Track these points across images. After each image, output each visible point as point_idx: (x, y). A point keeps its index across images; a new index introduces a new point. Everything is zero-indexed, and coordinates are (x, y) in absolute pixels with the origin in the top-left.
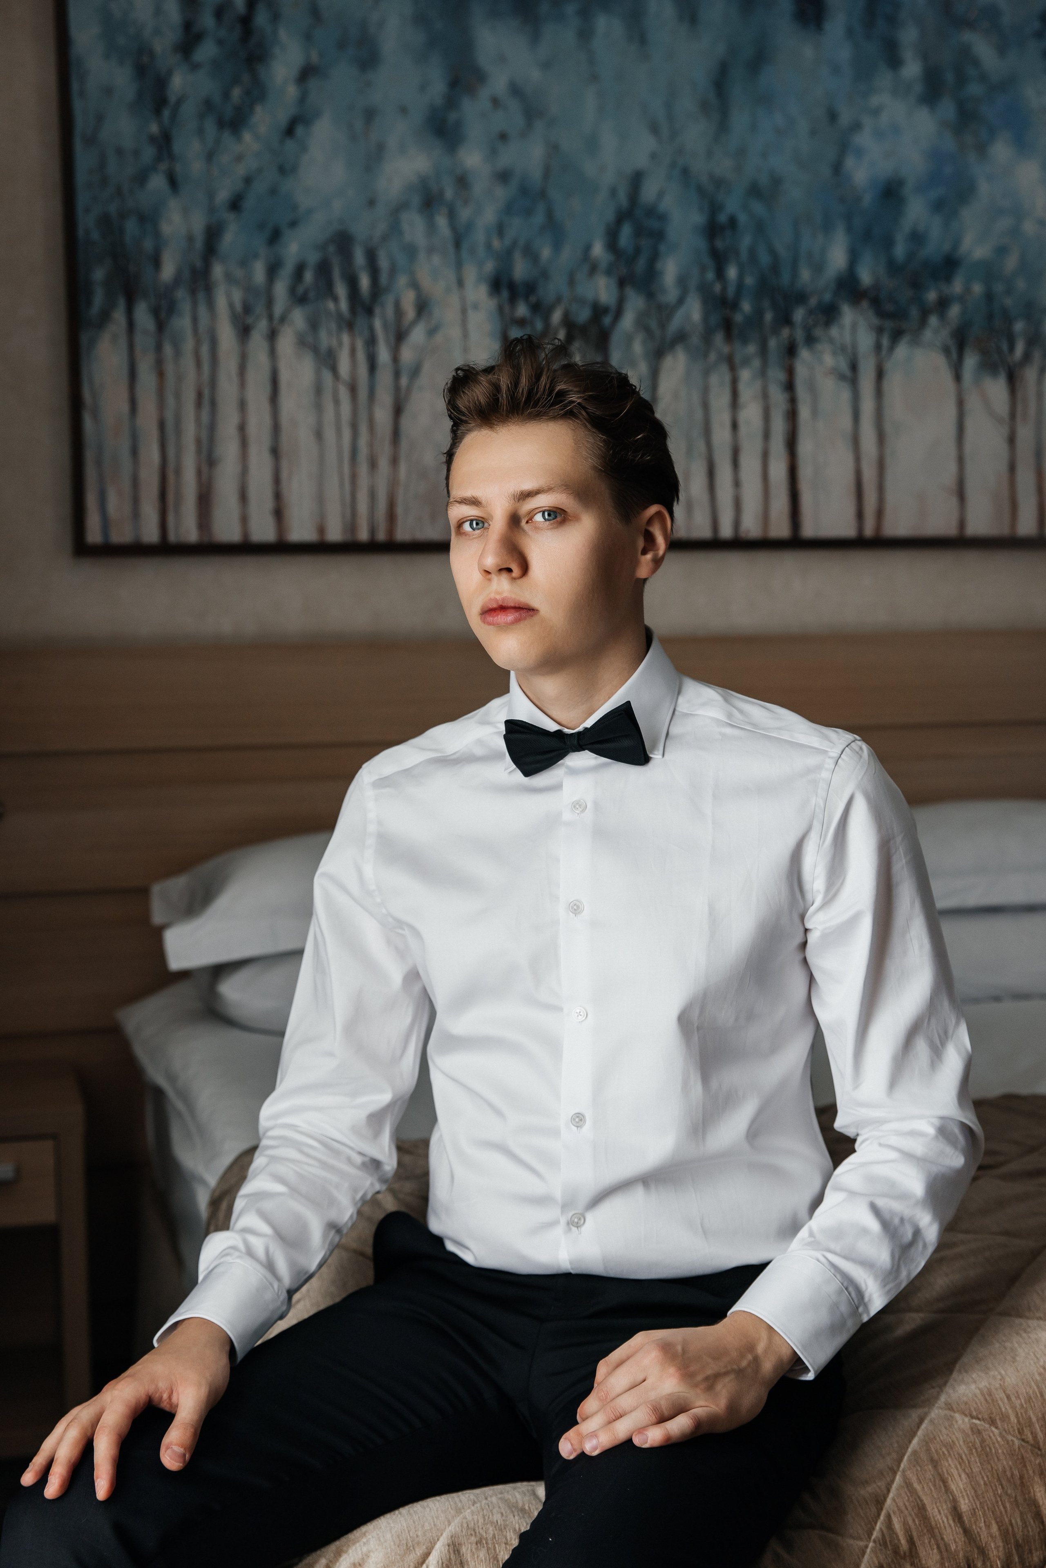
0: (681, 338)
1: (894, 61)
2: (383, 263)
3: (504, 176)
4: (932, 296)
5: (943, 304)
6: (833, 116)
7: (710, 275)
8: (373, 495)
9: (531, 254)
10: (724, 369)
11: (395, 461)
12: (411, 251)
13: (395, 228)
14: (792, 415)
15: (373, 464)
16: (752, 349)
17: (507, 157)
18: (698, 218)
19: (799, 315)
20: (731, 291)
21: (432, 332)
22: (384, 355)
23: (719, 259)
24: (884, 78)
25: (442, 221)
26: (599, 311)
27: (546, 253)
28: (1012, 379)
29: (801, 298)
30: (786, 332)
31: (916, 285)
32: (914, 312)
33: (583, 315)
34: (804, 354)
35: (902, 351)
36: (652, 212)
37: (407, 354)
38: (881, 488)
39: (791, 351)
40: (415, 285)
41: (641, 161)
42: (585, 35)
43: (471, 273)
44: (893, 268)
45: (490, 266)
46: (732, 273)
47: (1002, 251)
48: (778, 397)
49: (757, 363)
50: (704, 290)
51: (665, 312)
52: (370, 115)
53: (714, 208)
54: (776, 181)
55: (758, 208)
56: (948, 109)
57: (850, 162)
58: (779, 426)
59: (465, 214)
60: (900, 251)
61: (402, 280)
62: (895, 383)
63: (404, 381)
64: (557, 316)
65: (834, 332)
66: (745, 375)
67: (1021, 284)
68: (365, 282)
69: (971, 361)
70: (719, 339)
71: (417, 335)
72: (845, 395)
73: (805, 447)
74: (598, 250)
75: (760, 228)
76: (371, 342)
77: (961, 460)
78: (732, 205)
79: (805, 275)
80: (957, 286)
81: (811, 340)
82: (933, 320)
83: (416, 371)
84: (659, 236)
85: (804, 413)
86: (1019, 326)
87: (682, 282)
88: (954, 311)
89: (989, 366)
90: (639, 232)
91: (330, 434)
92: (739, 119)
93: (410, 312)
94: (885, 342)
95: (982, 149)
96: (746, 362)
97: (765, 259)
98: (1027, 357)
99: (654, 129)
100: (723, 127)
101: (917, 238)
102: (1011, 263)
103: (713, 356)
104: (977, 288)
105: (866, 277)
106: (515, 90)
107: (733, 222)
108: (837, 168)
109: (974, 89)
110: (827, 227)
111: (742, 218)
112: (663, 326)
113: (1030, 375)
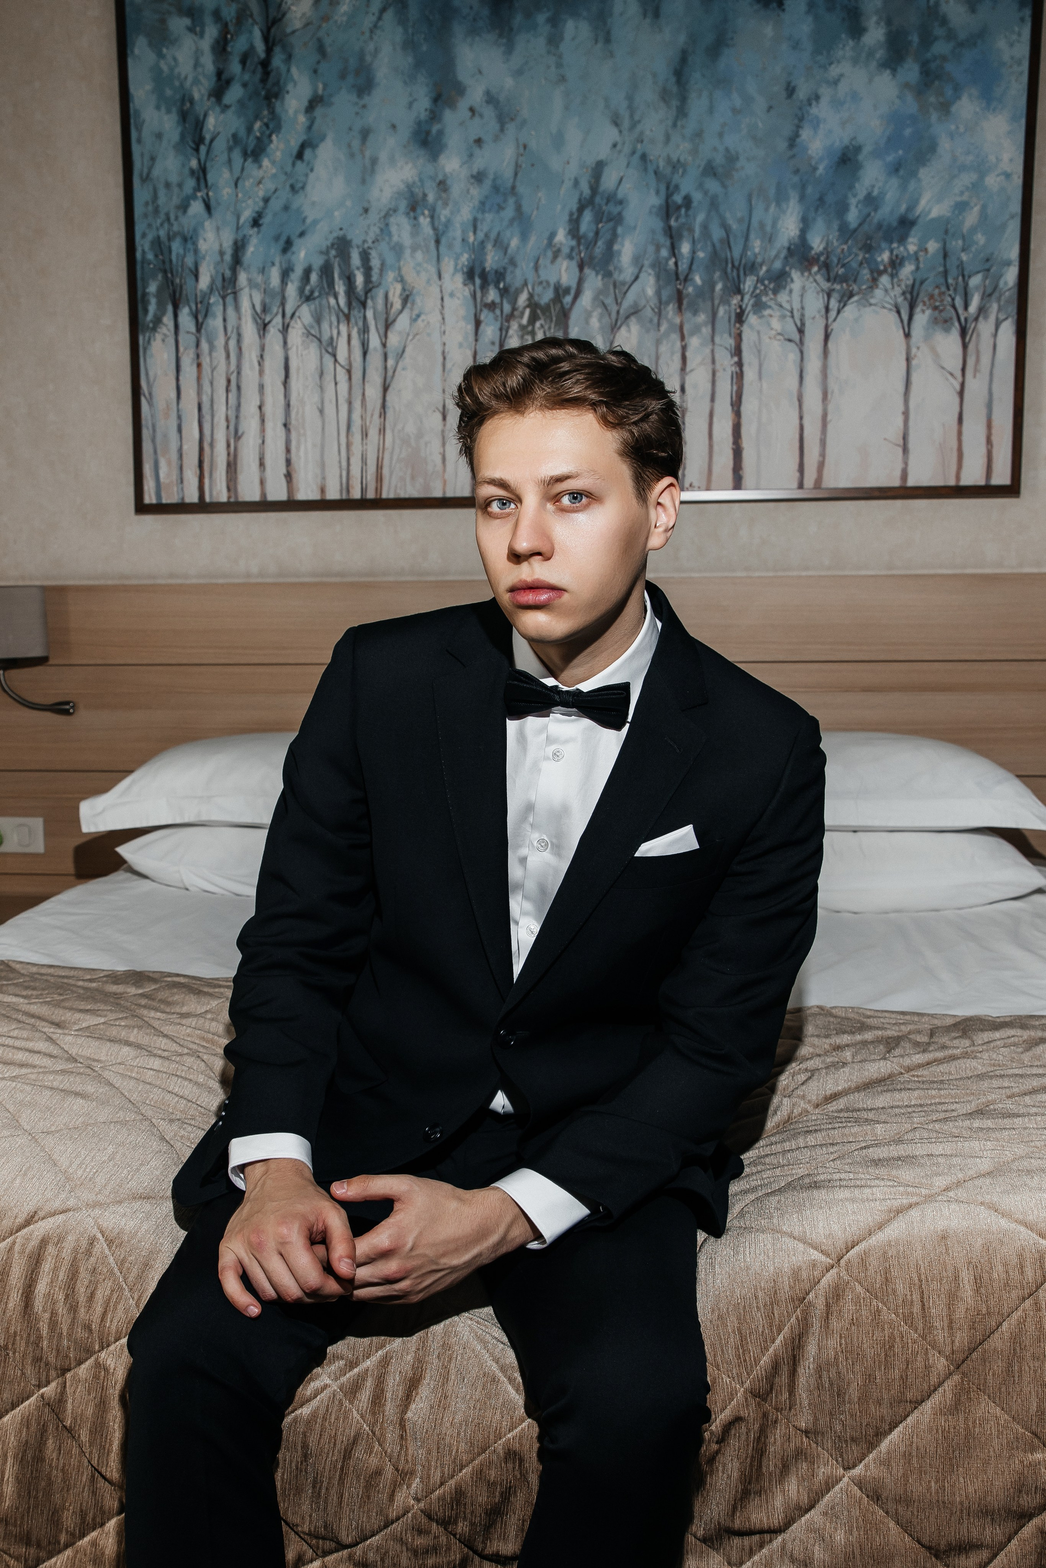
0: (635, 311)
1: (857, 30)
2: (375, 263)
3: (478, 178)
4: (885, 257)
5: (896, 264)
6: (790, 91)
7: (664, 253)
8: (364, 461)
9: (500, 244)
10: (675, 337)
11: (382, 431)
12: (398, 250)
13: (385, 230)
14: (739, 377)
15: (365, 434)
16: (702, 317)
17: (483, 160)
18: (655, 200)
19: (749, 283)
20: (683, 266)
21: (414, 320)
22: (374, 341)
23: (673, 237)
24: (846, 49)
25: (424, 221)
26: (560, 292)
27: (514, 243)
28: (966, 334)
29: (752, 268)
30: (735, 300)
31: (868, 248)
32: (865, 273)
33: (547, 297)
34: (752, 319)
35: (850, 310)
36: (611, 198)
37: (393, 339)
38: (823, 443)
39: (740, 318)
40: (401, 280)
41: (603, 152)
42: (554, 41)
43: (448, 266)
44: (847, 234)
45: (465, 258)
46: (685, 248)
47: (961, 207)
48: (726, 362)
49: (706, 331)
50: (658, 266)
51: (620, 289)
52: (365, 134)
53: (671, 189)
54: (732, 158)
55: (713, 186)
56: (911, 71)
57: (805, 134)
58: (725, 388)
59: (444, 214)
60: (853, 216)
61: (391, 276)
62: (840, 345)
63: (391, 363)
64: (523, 299)
65: (783, 297)
66: (694, 342)
67: (980, 238)
68: (360, 280)
69: (922, 318)
70: (671, 310)
71: (403, 322)
72: (793, 356)
73: (749, 407)
74: (561, 237)
75: (714, 204)
76: (365, 330)
77: (906, 414)
78: (687, 185)
79: (756, 245)
80: (912, 245)
81: (759, 306)
82: (885, 280)
83: (401, 354)
84: (618, 219)
85: (750, 374)
86: (975, 281)
87: (637, 261)
88: (908, 270)
89: (941, 322)
90: (599, 217)
91: (330, 410)
92: (697, 105)
93: (397, 304)
94: (834, 304)
95: (945, 108)
96: (696, 330)
97: (717, 233)
98: (982, 310)
99: (616, 122)
100: (682, 112)
101: (872, 202)
102: (971, 218)
103: (664, 327)
104: (933, 246)
105: (817, 243)
106: (491, 99)
107: (688, 201)
108: (793, 141)
109: (941, 48)
110: (781, 198)
111: (697, 196)
112: (618, 303)
113: (985, 328)
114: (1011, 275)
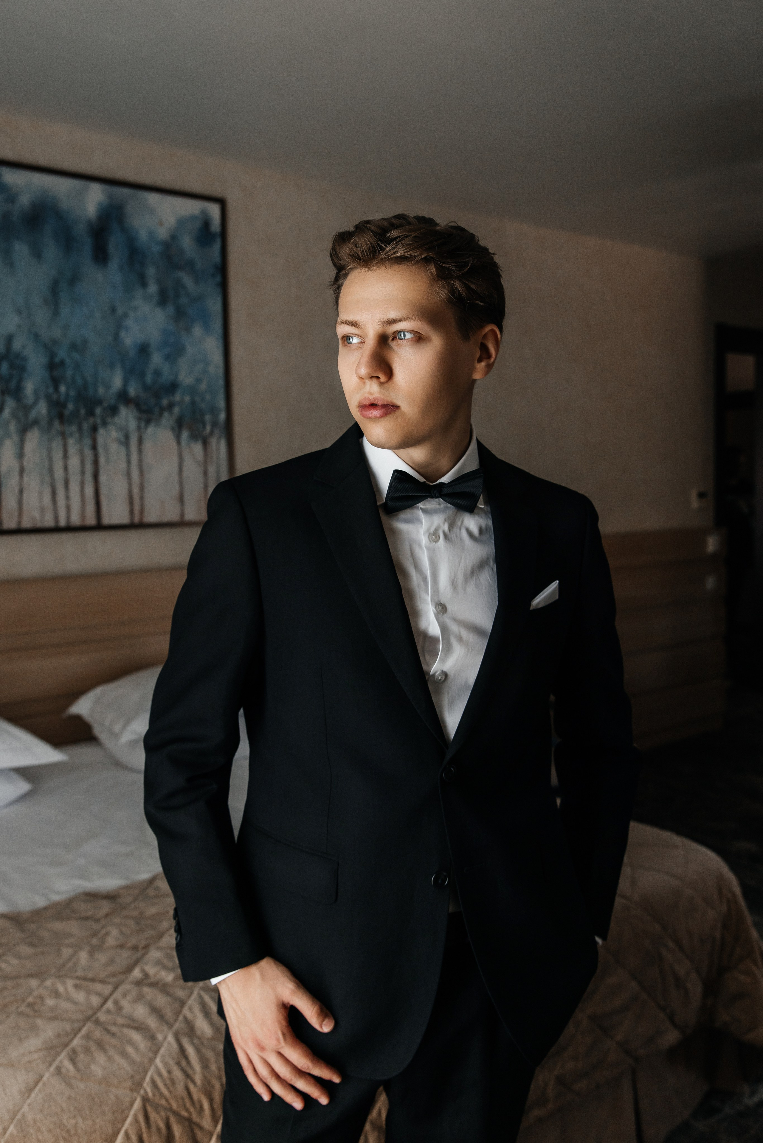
0: (36, 422)
1: (143, 283)
4: (165, 402)
5: (171, 406)
6: (113, 310)
7: (51, 390)
10: (59, 439)
14: (96, 462)
16: (74, 428)
18: (44, 360)
19: (98, 411)
20: (62, 398)
23: (56, 382)
24: (139, 292)
28: (205, 444)
29: (99, 402)
30: (91, 420)
31: (157, 396)
32: (156, 410)
34: (102, 431)
35: (151, 430)
36: (19, 356)
38: (142, 498)
39: (94, 429)
41: (12, 328)
44: (146, 388)
46: (63, 389)
47: (198, 380)
48: (88, 453)
49: (77, 435)
50: (48, 398)
51: (27, 409)
53: (52, 355)
54: (85, 342)
55: (76, 355)
56: (171, 309)
57: (123, 334)
58: (89, 468)
60: (149, 379)
62: (148, 447)
65: (117, 420)
66: (71, 442)
67: (208, 397)
69: (185, 434)
70: (56, 423)
72: (123, 451)
73: (103, 478)
75: (77, 366)
77: (181, 484)
78: (62, 353)
79: (101, 390)
80: (177, 397)
81: (105, 424)
82: (166, 414)
84: (22, 369)
85: (102, 461)
86: (208, 418)
87: (36, 393)
88: (176, 410)
89: (195, 436)
90: (12, 366)
92: (65, 310)
94: (143, 424)
95: (188, 330)
96: (71, 435)
97: (79, 381)
98: (212, 433)
99: (19, 312)
100: (56, 313)
101: (157, 373)
102: (203, 386)
103: (53, 432)
104: (187, 399)
105: (132, 392)
107: (62, 363)
108: (116, 337)
109: (184, 300)
110: (112, 366)
111: (68, 360)
112: (26, 416)
113: (213, 441)
114: (222, 416)
